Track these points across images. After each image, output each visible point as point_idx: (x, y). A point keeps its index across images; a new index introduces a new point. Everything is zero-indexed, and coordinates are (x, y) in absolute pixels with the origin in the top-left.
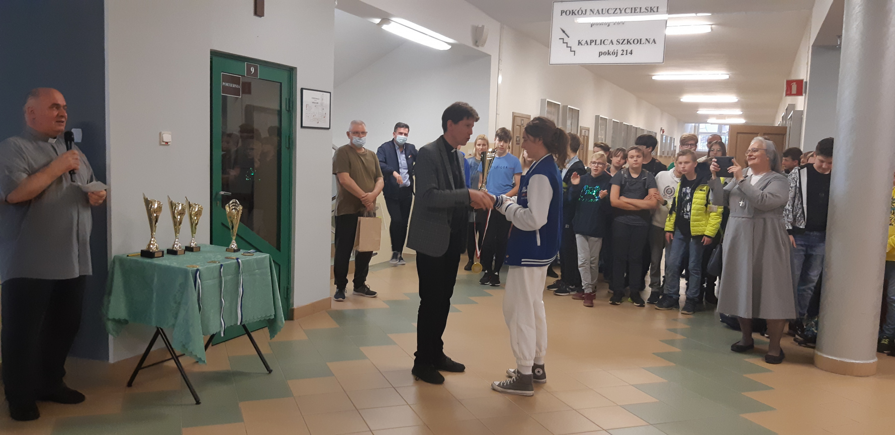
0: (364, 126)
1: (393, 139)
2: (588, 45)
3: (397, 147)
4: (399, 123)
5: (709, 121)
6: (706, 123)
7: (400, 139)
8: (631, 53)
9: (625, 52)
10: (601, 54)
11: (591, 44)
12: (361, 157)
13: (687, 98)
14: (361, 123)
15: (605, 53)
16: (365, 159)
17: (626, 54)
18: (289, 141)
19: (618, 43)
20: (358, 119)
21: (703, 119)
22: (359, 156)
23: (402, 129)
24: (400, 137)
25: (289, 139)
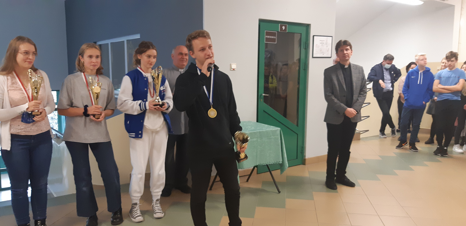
18: (305, 66)
25: (305, 64)
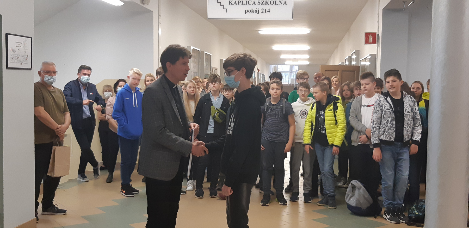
0: (55, 67)
1: (78, 78)
2: (236, 4)
3: (81, 85)
4: (83, 65)
5: (286, 63)
6: (284, 64)
7: (84, 78)
8: (269, 12)
9: (264, 10)
10: (246, 11)
11: (239, 4)
12: (52, 94)
13: (276, 47)
14: (53, 64)
15: (249, 11)
16: (55, 95)
17: (266, 12)
19: (259, 4)
20: (49, 61)
21: (282, 62)
22: (50, 92)
23: (86, 70)
24: (84, 77)
